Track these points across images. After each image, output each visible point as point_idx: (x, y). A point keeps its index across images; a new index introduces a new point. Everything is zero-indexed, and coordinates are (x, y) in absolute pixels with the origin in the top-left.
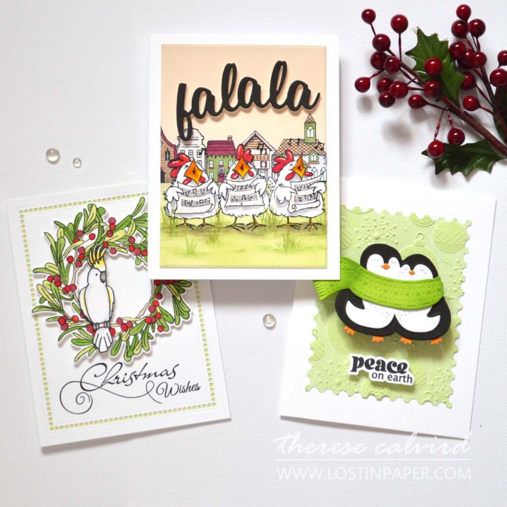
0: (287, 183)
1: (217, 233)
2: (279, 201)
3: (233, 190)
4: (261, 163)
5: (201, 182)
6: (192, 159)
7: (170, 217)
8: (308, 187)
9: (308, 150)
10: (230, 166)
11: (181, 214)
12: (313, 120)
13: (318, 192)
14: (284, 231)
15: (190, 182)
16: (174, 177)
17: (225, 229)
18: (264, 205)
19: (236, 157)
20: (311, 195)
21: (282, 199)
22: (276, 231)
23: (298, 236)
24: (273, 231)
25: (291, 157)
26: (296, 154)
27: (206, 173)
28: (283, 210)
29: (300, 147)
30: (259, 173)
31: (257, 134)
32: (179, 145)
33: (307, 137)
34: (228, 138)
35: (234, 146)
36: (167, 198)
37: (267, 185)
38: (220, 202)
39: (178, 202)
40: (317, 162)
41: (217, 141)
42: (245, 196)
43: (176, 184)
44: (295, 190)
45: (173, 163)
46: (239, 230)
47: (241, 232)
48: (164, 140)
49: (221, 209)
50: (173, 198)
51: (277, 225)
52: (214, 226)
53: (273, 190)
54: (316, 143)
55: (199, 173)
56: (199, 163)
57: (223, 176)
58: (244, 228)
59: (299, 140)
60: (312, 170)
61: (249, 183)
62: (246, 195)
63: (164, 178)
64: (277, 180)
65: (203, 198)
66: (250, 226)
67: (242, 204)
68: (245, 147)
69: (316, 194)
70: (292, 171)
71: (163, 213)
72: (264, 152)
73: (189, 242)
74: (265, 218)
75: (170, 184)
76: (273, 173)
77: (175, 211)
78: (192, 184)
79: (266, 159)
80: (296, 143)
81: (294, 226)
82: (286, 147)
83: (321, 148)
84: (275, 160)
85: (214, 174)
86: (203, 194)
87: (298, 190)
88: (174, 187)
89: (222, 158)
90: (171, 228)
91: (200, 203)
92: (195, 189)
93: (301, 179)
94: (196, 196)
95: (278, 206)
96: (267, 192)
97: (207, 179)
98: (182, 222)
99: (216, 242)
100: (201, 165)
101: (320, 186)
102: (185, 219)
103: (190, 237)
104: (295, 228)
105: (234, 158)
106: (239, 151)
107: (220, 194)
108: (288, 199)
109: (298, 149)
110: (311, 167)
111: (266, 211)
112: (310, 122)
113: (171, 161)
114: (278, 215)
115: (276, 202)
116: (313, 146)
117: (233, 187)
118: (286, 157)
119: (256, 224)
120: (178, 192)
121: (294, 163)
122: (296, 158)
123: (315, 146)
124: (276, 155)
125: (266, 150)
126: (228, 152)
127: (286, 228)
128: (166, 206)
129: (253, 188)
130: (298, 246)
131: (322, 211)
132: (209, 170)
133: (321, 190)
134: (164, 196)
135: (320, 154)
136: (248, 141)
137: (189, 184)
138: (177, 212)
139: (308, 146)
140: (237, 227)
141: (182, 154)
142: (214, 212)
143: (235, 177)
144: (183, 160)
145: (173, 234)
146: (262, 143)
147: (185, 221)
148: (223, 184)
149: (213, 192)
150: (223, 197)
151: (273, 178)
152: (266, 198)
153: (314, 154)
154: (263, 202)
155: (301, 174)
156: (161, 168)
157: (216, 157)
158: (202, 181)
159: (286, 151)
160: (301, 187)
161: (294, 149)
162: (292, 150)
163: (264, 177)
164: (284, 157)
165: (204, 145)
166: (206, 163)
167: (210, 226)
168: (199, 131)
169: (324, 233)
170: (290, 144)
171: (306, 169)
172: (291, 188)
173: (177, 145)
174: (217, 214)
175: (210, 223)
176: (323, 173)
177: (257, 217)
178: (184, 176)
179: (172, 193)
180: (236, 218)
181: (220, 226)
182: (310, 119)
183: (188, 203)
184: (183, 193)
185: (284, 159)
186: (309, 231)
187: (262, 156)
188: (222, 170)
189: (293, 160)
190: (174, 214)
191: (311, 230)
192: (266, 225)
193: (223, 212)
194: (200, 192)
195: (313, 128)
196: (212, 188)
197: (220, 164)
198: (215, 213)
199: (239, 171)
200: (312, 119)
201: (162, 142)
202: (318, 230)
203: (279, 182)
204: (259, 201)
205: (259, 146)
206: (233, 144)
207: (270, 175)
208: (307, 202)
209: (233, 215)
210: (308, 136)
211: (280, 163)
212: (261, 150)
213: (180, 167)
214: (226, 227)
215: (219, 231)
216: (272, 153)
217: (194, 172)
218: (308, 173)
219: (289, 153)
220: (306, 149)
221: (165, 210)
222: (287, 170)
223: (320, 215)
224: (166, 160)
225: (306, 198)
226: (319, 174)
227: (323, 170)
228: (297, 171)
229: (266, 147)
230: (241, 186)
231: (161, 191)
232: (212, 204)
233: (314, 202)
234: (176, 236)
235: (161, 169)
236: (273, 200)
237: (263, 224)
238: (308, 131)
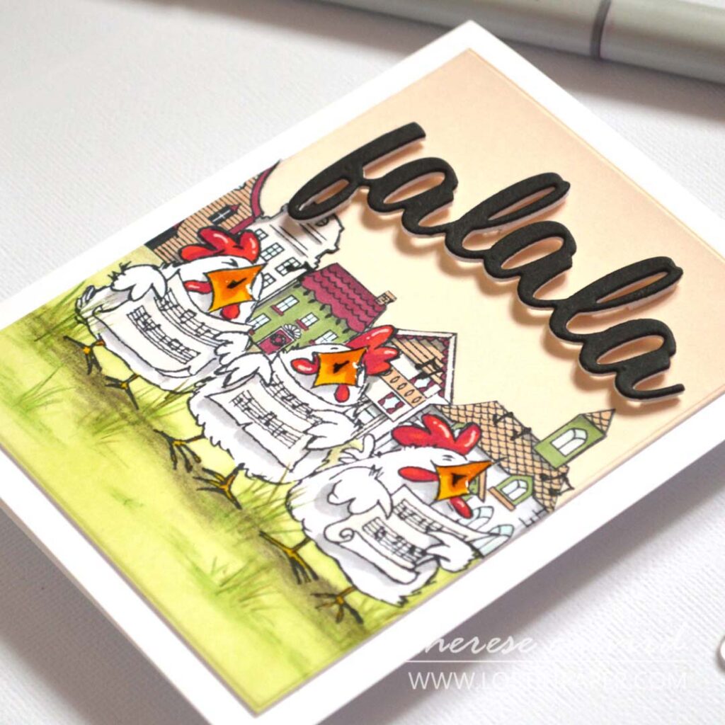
0: (393, 481)
1: (123, 422)
2: (332, 492)
3: (268, 385)
4: (391, 395)
5: (221, 314)
6: (261, 261)
7: (77, 311)
8: (428, 530)
9: (521, 468)
10: (318, 342)
11: (107, 326)
12: (608, 426)
13: (437, 558)
14: (263, 555)
15: (201, 293)
16: (185, 257)
17: (149, 433)
18: (291, 471)
19: (352, 339)
20: (412, 549)
21: (342, 494)
22: (247, 539)
23: (279, 592)
24: (240, 532)
25: (467, 445)
26: (486, 448)
27: (254, 309)
28: (317, 519)
29: (511, 446)
30: (362, 408)
31: (452, 341)
32: (270, 218)
33: (551, 443)
34: (384, 295)
35: (376, 318)
36: (121, 277)
37: (347, 442)
38: (210, 379)
39: (130, 303)
40: (511, 504)
41: (354, 279)
42: (275, 417)
43: (170, 271)
44: (393, 507)
45: (216, 235)
46: (175, 462)
47: (175, 468)
48: (255, 185)
49: (195, 394)
50: (131, 288)
51: (266, 530)
52: (137, 408)
53: (345, 464)
54: (556, 469)
55: (239, 296)
56: (264, 281)
57: (280, 345)
58: (189, 468)
59: (527, 431)
60: (479, 509)
61: (314, 403)
62: (278, 418)
63: (164, 242)
64: (379, 454)
65: (187, 341)
66: (210, 477)
67: (248, 424)
68: (395, 340)
69: (428, 557)
70: (432, 469)
71: (73, 293)
72: (422, 383)
73: (49, 385)
74: (258, 493)
75: (159, 262)
76: (389, 437)
77: (102, 311)
78: (202, 301)
79: (409, 399)
80: (514, 431)
81: (298, 569)
82: (481, 418)
83: (555, 487)
84: (426, 417)
85: (266, 325)
86: (198, 335)
87: (399, 515)
88: (160, 273)
89: (323, 314)
90: (51, 330)
91: (169, 344)
92: (195, 314)
93: (436, 500)
94: (179, 326)
95: (316, 500)
96: (329, 454)
97: (241, 318)
98: (88, 341)
99: (101, 435)
100: (263, 288)
101: (457, 554)
102: (101, 342)
103: (65, 380)
104: (296, 573)
105: (346, 337)
106: (373, 335)
107: (230, 368)
108: (355, 507)
109: (502, 444)
110: (483, 500)
111: (279, 484)
112: (593, 423)
113: (216, 229)
114: (293, 517)
115: (324, 489)
116: (542, 468)
117: (272, 379)
118: (457, 433)
119: (226, 488)
120: (152, 287)
121: (458, 460)
122: (474, 456)
123: (547, 473)
124: (441, 411)
125: (432, 383)
126: (349, 315)
127: (277, 552)
128: (97, 288)
129: (312, 421)
130: (254, 610)
131: (395, 599)
132: (266, 309)
133: (447, 559)
134: (118, 270)
135: (538, 495)
136: (415, 337)
137: (195, 296)
138: (102, 316)
139: (533, 460)
140: (178, 453)
141: (256, 237)
142: (172, 384)
143: (301, 368)
144: (241, 248)
145: (40, 343)
146: (441, 365)
147: (94, 345)
148: (260, 356)
149: (221, 350)
150: (229, 378)
151: (378, 444)
152: (314, 462)
153: (523, 484)
154: (296, 463)
155: (447, 491)
156: (183, 222)
157: (311, 301)
158: (228, 313)
159: (470, 426)
160: (413, 514)
161: (493, 436)
162: (485, 434)
163: (360, 424)
164: (452, 432)
165: (319, 261)
166: (280, 292)
167: (129, 399)
168: (342, 234)
169: (344, 644)
170: (496, 421)
171: (471, 493)
172: (390, 495)
173: (265, 215)
174: (174, 394)
175: (137, 396)
176: (497, 535)
177: (246, 475)
178: (206, 274)
179: (141, 278)
180: (202, 436)
181: (148, 418)
182: (601, 418)
183: (145, 323)
184: (160, 299)
185: (447, 434)
186: (317, 608)
187: (410, 387)
188: (292, 332)
189: (463, 453)
190: (94, 314)
191: (324, 609)
192: (244, 507)
193: (191, 402)
194: (195, 327)
195: (585, 440)
196: (227, 343)
197: (304, 321)
198: (172, 388)
199: (324, 367)
200: (605, 423)
201: (245, 184)
202: (338, 627)
203: (376, 461)
204: (290, 454)
205: (425, 364)
206: (380, 313)
207: (378, 433)
208: (389, 554)
209: (203, 425)
210: (557, 443)
211: (430, 433)
212: (422, 376)
213: (222, 253)
214: (156, 431)
215: (133, 424)
216: (437, 400)
217: (233, 285)
218: (463, 505)
219: (473, 434)
220: (521, 461)
221: (86, 292)
222: (425, 457)
223: (382, 601)
224: (211, 218)
225: (395, 543)
226: (486, 529)
227: (506, 530)
228: (445, 479)
229: (439, 381)
230: (291, 395)
231: (126, 257)
232: (188, 369)
233: (404, 567)
234: (41, 353)
235: (179, 225)
236: (323, 480)
237: (242, 500)
238: (570, 434)
